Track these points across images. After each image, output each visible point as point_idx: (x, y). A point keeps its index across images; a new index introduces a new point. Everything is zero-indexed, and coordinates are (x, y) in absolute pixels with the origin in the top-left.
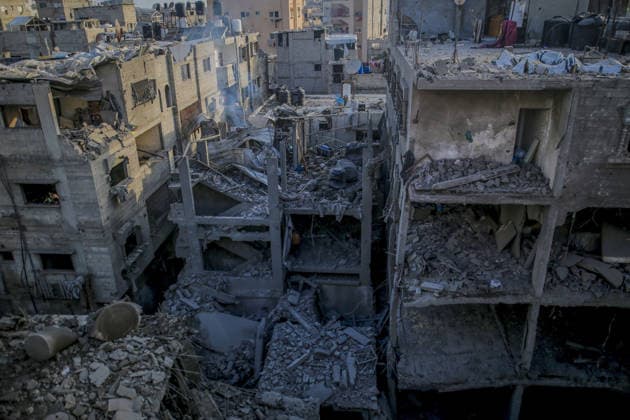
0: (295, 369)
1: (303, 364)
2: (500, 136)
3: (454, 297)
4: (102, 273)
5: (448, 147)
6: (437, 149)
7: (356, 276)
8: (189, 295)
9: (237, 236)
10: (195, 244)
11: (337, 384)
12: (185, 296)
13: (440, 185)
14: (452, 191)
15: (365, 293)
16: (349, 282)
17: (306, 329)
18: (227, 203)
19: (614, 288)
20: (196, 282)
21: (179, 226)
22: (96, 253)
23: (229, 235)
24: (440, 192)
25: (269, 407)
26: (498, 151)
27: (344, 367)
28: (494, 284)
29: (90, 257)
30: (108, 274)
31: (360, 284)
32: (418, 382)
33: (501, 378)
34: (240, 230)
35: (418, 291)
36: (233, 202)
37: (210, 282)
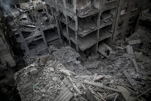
0: (63, 57)
1: (64, 56)
2: (89, 3)
3: (89, 32)
4: (10, 60)
5: (82, 7)
6: (81, 8)
7: (58, 39)
8: (30, 56)
9: (35, 40)
10: (26, 45)
11: (72, 56)
12: (30, 57)
13: (85, 13)
14: (87, 14)
15: (61, 41)
16: (58, 40)
17: (59, 51)
18: (29, 33)
19: (106, 23)
20: (30, 53)
21: (21, 43)
22: (7, 56)
23: (33, 40)
24: (85, 15)
25: (70, 63)
26: (89, 6)
27: (71, 53)
28: (93, 28)
29: (5, 58)
30: (11, 60)
31: (60, 40)
32: (85, 49)
33: (95, 42)
34: (35, 38)
35: (83, 34)
36: (30, 33)
37: (33, 52)
